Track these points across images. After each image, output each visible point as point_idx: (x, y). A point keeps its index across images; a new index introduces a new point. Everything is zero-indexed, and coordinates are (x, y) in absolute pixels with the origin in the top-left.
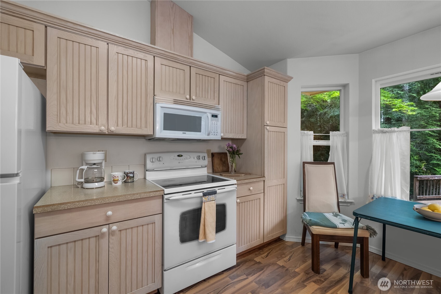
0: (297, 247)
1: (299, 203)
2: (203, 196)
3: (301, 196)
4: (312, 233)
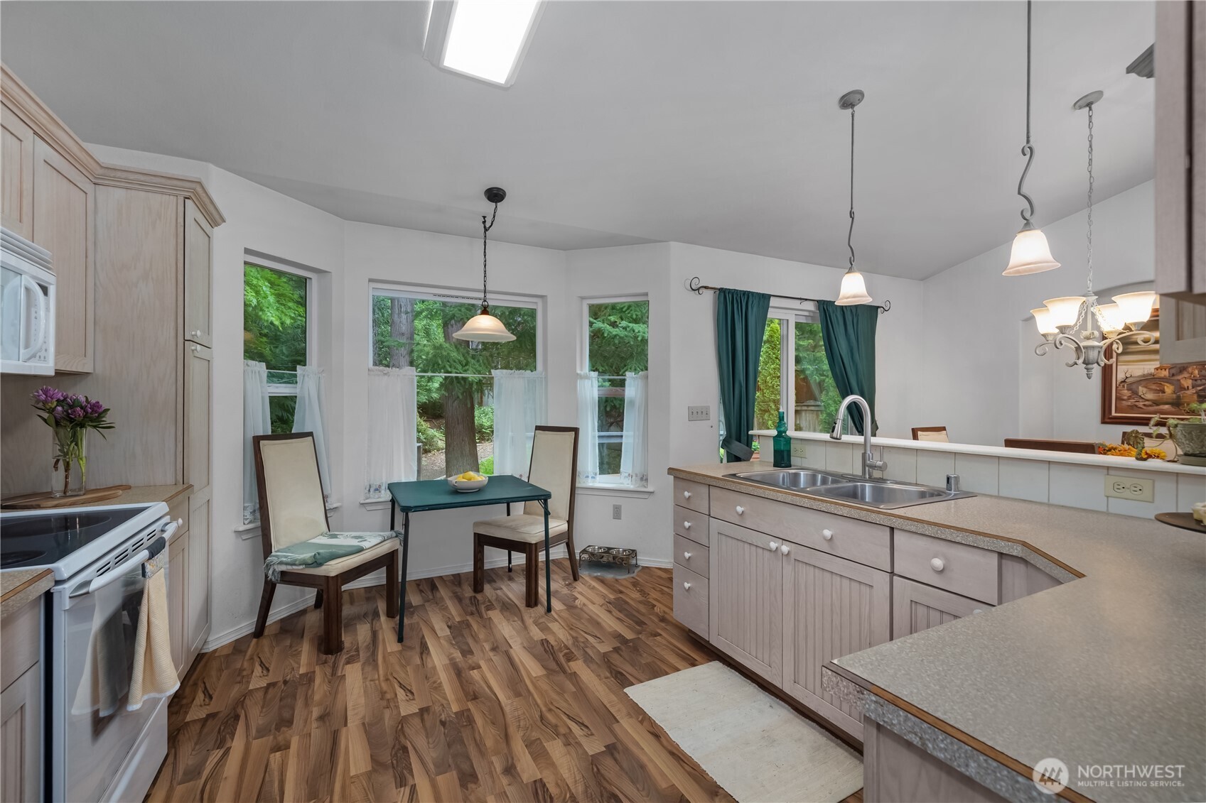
0: (249, 645)
1: (241, 540)
2: (150, 559)
3: (246, 522)
4: (327, 578)
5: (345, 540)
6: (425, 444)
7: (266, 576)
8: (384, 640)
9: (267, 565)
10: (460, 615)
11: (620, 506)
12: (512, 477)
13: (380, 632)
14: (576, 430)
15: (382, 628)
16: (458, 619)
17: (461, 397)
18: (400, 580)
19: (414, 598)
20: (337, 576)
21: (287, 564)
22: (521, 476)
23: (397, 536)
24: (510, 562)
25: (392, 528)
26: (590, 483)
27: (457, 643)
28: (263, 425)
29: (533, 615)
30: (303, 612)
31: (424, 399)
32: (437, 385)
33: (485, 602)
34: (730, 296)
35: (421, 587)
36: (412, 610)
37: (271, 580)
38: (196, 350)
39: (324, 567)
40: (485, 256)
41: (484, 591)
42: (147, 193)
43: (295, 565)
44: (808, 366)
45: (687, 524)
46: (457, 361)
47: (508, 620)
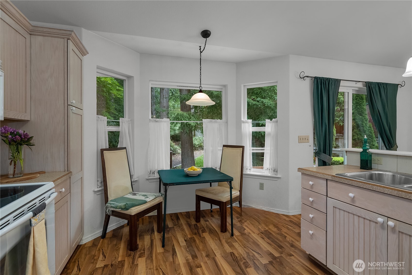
0: (99, 243)
1: (96, 195)
2: (33, 216)
3: (98, 187)
4: (131, 216)
5: (139, 197)
6: (173, 151)
7: (106, 213)
8: (156, 245)
9: (106, 207)
10: (190, 234)
11: (263, 183)
12: (212, 168)
13: (154, 240)
14: (243, 147)
15: (155, 238)
16: (189, 236)
17: (188, 132)
18: (163, 213)
19: (169, 223)
20: (135, 215)
21: (114, 208)
22: (216, 168)
23: (161, 196)
24: (211, 208)
25: (160, 191)
26: (248, 172)
27: (189, 250)
28: (105, 144)
29: (224, 237)
30: (122, 227)
31: (173, 133)
32: (178, 128)
33: (201, 227)
34: (320, 81)
35: (172, 217)
36: (168, 229)
37: (108, 214)
38: (73, 109)
39: (129, 211)
40: (201, 65)
41: (201, 222)
42: (52, 38)
43: (117, 208)
44: (337, 119)
45: (311, 199)
46: (186, 117)
47: (213, 239)
